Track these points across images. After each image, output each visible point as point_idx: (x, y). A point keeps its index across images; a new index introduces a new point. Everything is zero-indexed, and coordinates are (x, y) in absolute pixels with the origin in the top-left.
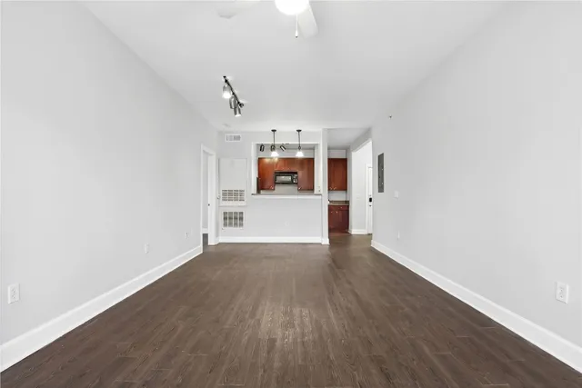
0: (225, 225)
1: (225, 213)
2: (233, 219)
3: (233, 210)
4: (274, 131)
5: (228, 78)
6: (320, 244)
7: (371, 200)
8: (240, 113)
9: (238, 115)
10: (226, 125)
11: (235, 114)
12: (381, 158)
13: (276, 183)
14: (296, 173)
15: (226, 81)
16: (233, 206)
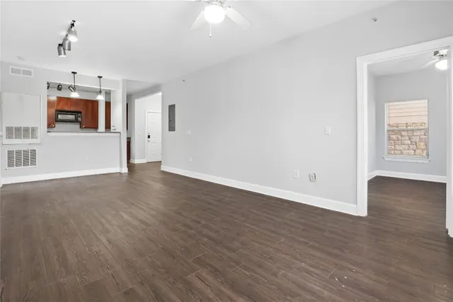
0: (11, 164)
1: (11, 152)
3: (22, 148)
4: (74, 73)
6: (120, 173)
7: (149, 137)
8: (65, 54)
10: (20, 58)
11: (60, 54)
12: (172, 108)
13: (56, 121)
14: (81, 113)
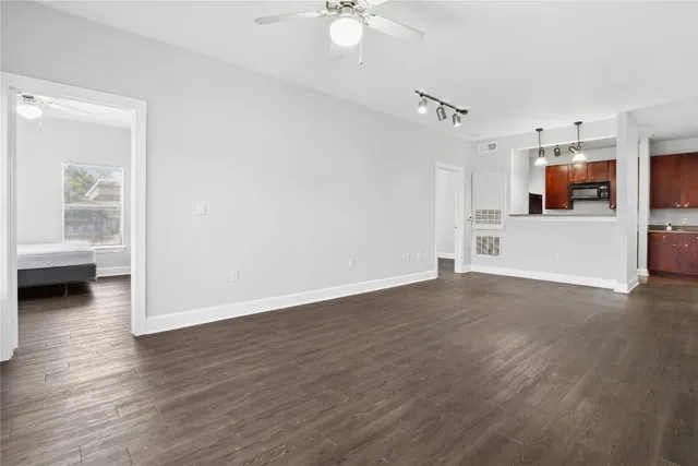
0: (479, 251)
1: (478, 238)
2: (488, 246)
3: (488, 235)
4: (539, 130)
5: (421, 91)
6: (612, 290)
9: (457, 124)
14: (608, 183)
15: (421, 95)
16: (488, 230)
